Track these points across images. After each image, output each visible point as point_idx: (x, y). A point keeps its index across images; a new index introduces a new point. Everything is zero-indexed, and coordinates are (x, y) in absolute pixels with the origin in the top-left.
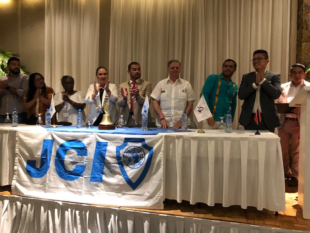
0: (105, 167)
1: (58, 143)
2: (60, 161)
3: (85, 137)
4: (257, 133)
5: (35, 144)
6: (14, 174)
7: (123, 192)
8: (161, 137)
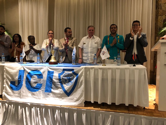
0: (53, 85)
1: (27, 72)
2: (28, 81)
3: (41, 69)
4: (134, 66)
5: (15, 72)
6: (4, 89)
7: (63, 98)
8: (83, 68)
